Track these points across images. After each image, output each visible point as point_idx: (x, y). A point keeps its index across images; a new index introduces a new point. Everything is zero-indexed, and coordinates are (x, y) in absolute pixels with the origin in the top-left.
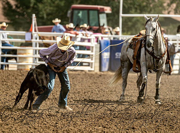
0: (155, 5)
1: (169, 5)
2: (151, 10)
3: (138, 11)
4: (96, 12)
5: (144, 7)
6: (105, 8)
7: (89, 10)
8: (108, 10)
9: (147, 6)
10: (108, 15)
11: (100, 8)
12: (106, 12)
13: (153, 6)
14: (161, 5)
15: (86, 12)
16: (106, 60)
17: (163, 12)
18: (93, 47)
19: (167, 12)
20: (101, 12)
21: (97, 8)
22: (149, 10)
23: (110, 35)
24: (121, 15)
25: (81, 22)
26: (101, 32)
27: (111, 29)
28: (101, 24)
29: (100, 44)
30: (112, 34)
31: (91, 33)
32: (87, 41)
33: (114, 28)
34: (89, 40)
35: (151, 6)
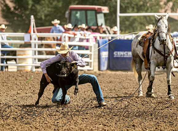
0: (152, 4)
1: (166, 4)
2: (148, 9)
3: (135, 10)
4: (94, 12)
5: (141, 6)
6: (103, 8)
7: (86, 10)
8: (105, 10)
9: (143, 5)
10: (105, 15)
11: (98, 8)
12: (104, 12)
13: (150, 5)
14: (158, 4)
15: (84, 12)
16: (104, 59)
17: (160, 11)
18: (91, 47)
19: (163, 10)
20: (98, 12)
21: (95, 8)
22: (146, 9)
23: (108, 35)
24: (119, 14)
25: (79, 23)
26: (99, 32)
27: (109, 28)
28: (99, 24)
29: (98, 43)
30: (110, 34)
31: (89, 33)
32: (85, 41)
33: (111, 27)
34: (88, 40)
35: (148, 5)
